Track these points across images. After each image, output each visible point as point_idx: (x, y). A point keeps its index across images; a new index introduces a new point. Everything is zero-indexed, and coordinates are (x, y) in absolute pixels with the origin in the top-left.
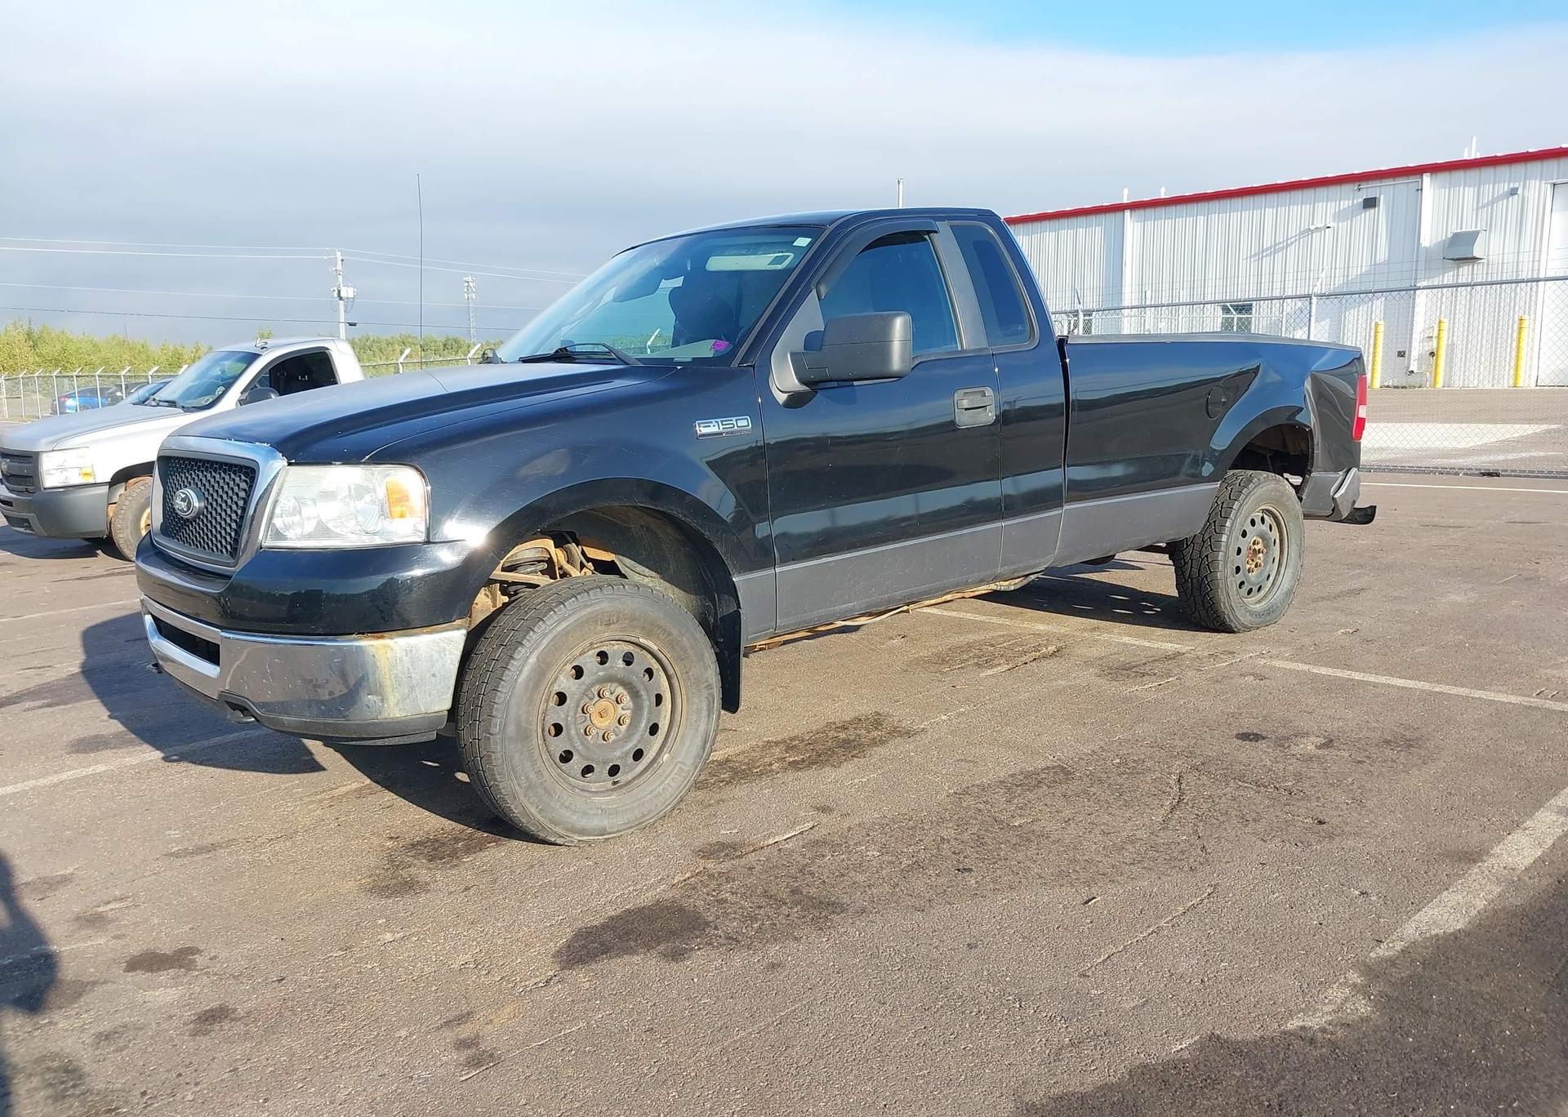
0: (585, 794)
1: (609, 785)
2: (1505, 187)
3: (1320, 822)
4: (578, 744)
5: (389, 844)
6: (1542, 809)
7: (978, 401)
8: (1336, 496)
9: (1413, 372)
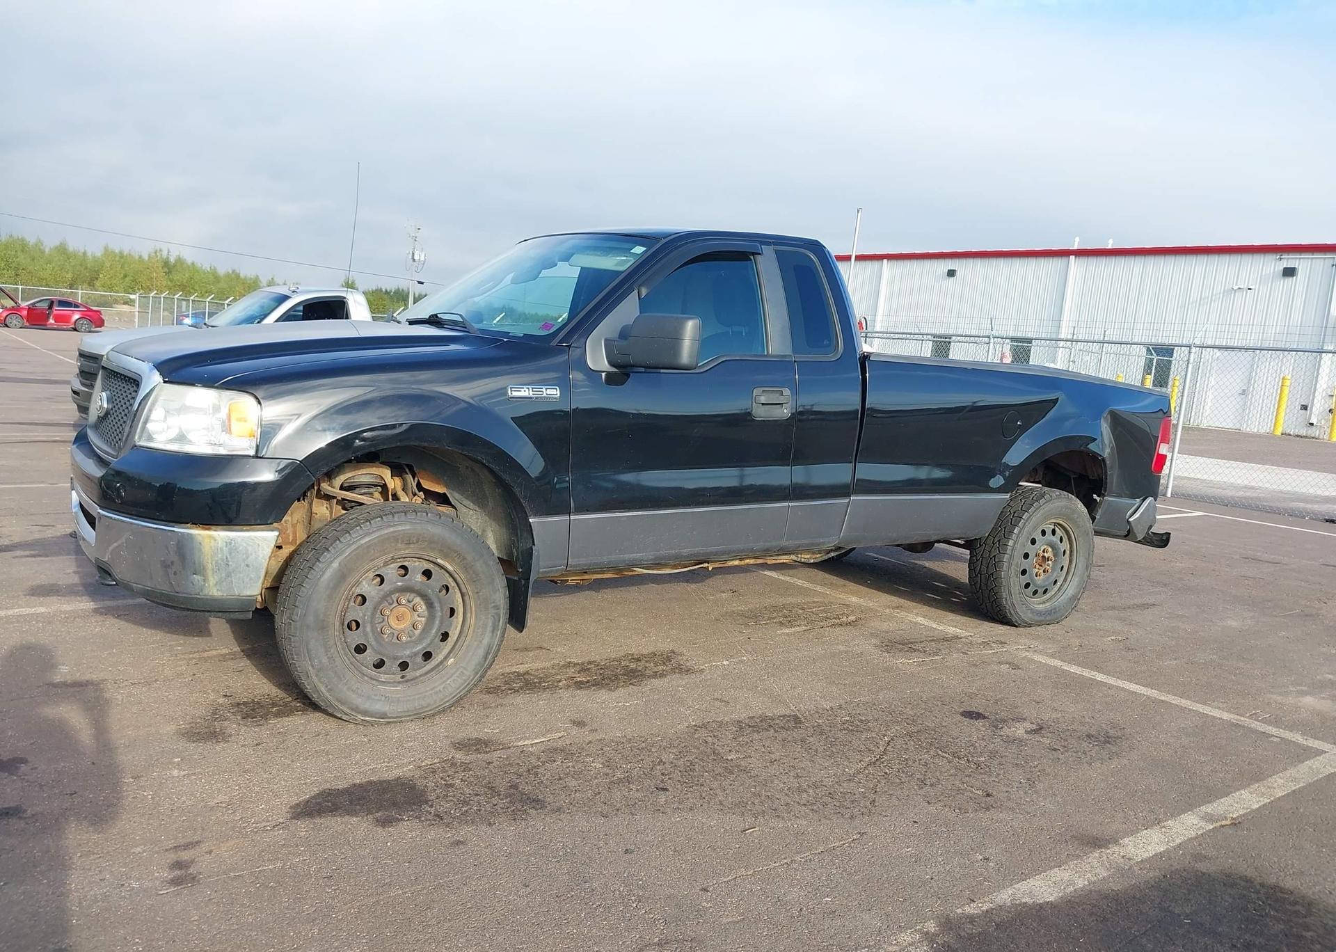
0: (374, 682)
1: (398, 678)
3: (988, 795)
4: (372, 639)
5: (221, 700)
6: (1189, 813)
7: (774, 398)
8: (1130, 520)
9: (1312, 424)
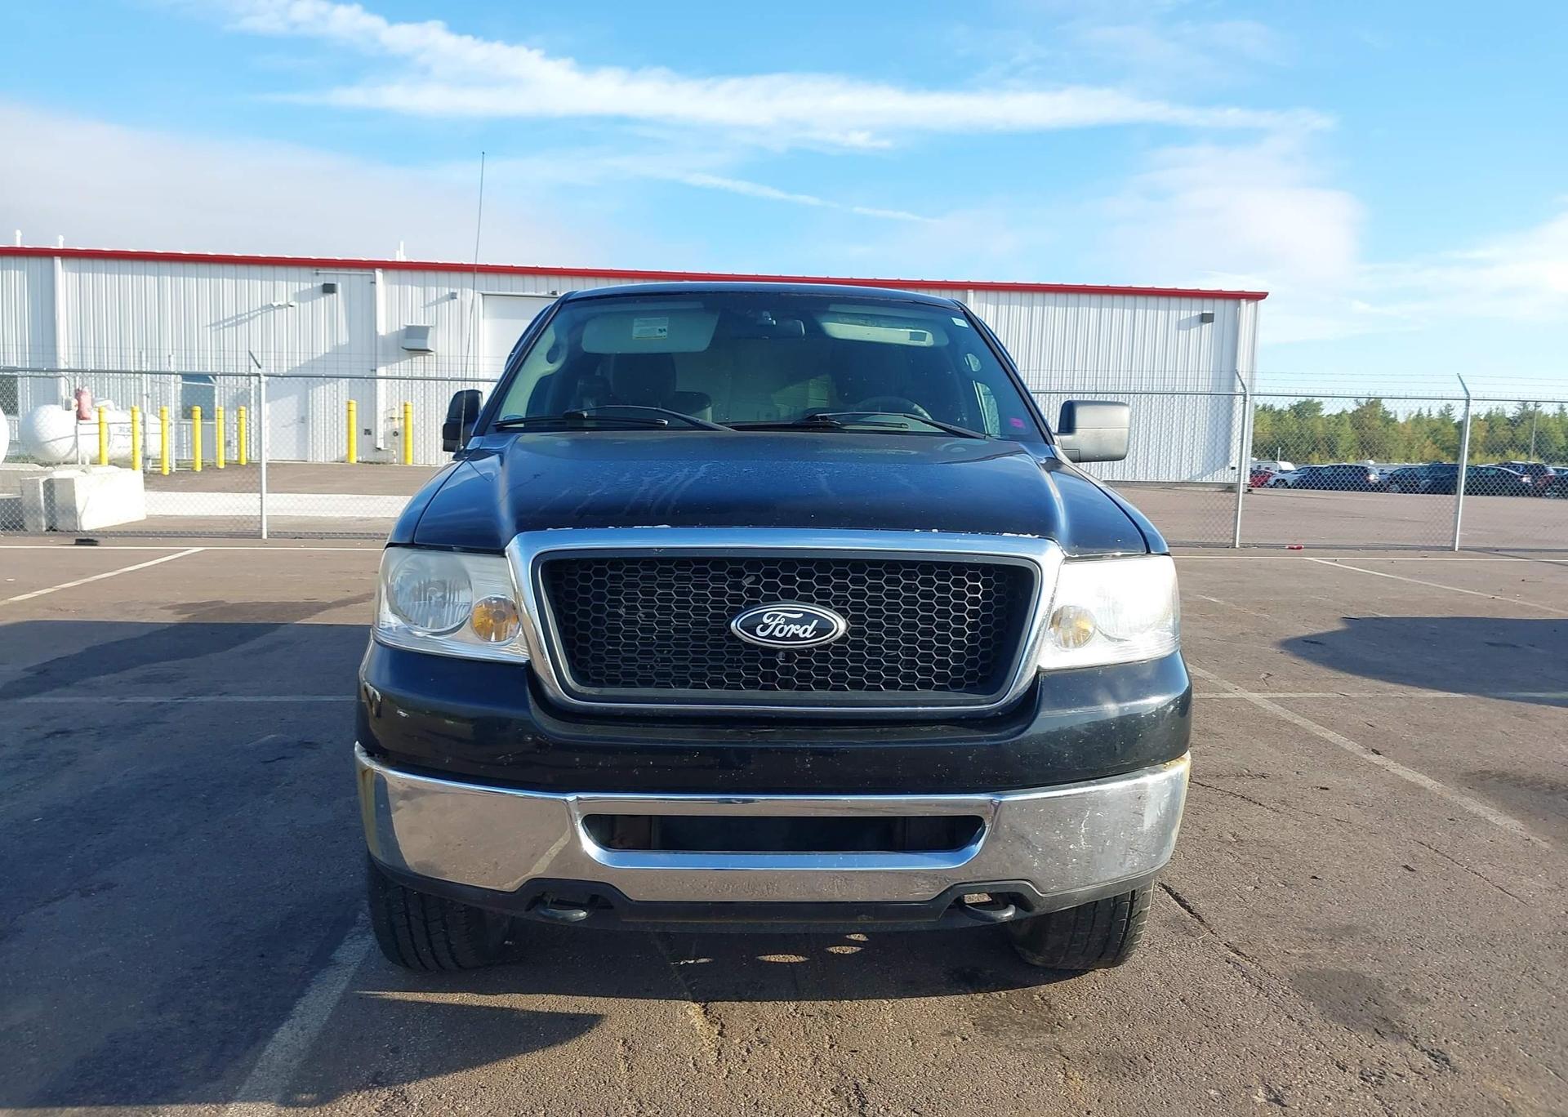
2: (446, 291)
9: (379, 449)
